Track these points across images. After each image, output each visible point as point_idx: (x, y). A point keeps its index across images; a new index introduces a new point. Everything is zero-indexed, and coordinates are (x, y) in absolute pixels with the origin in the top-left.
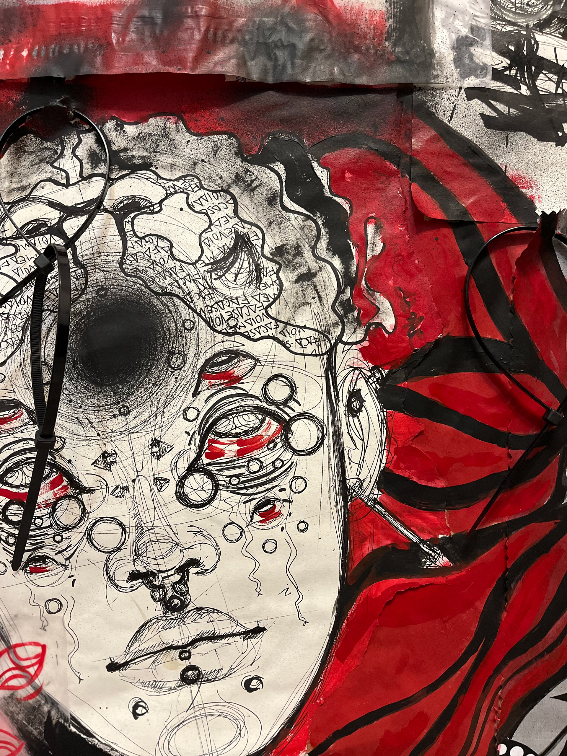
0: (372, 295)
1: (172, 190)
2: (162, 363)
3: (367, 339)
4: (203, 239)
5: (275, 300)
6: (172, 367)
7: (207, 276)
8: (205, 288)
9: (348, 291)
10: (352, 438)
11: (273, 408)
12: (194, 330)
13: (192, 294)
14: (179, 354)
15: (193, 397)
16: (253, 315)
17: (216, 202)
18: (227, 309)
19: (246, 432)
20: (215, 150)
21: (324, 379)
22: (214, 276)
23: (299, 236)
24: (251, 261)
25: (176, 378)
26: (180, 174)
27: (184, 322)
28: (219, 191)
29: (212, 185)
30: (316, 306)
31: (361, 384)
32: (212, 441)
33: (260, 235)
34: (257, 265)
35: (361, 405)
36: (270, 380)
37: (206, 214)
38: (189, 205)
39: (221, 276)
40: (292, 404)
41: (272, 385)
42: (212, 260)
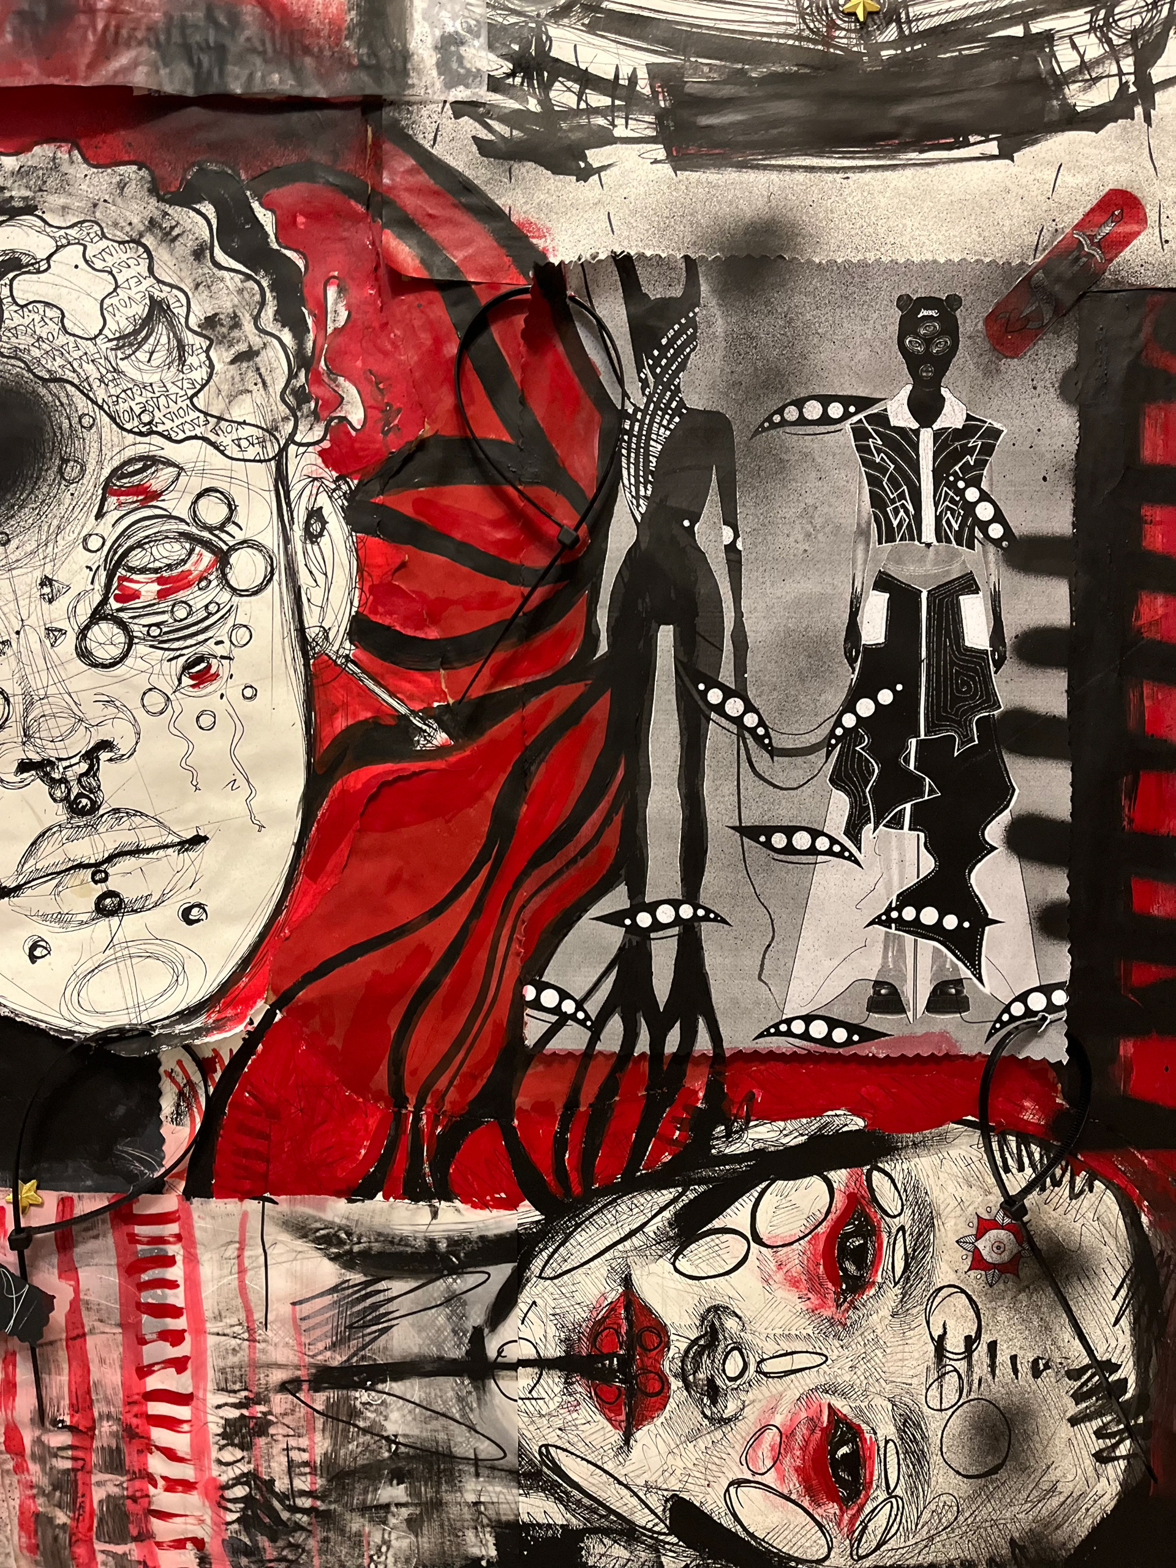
0: (335, 380)
1: (64, 241)
2: (51, 475)
3: (328, 437)
4: (105, 306)
5: (203, 386)
6: (65, 480)
7: (111, 355)
8: (108, 371)
9: (302, 374)
10: (311, 572)
11: (206, 534)
12: (94, 429)
13: (91, 379)
14: (75, 461)
15: (96, 519)
16: (174, 408)
17: (124, 257)
18: (138, 399)
19: (169, 567)
20: (122, 186)
21: (273, 494)
22: (120, 355)
23: (236, 302)
24: (171, 335)
25: (72, 494)
26: (76, 220)
27: (80, 418)
28: (128, 242)
29: (119, 233)
30: (259, 394)
31: (323, 500)
32: (123, 579)
33: (184, 301)
34: (180, 341)
35: (323, 529)
36: (200, 496)
37: (111, 273)
38: (86, 261)
39: (130, 355)
40: (231, 528)
41: (202, 502)
42: (117, 335)
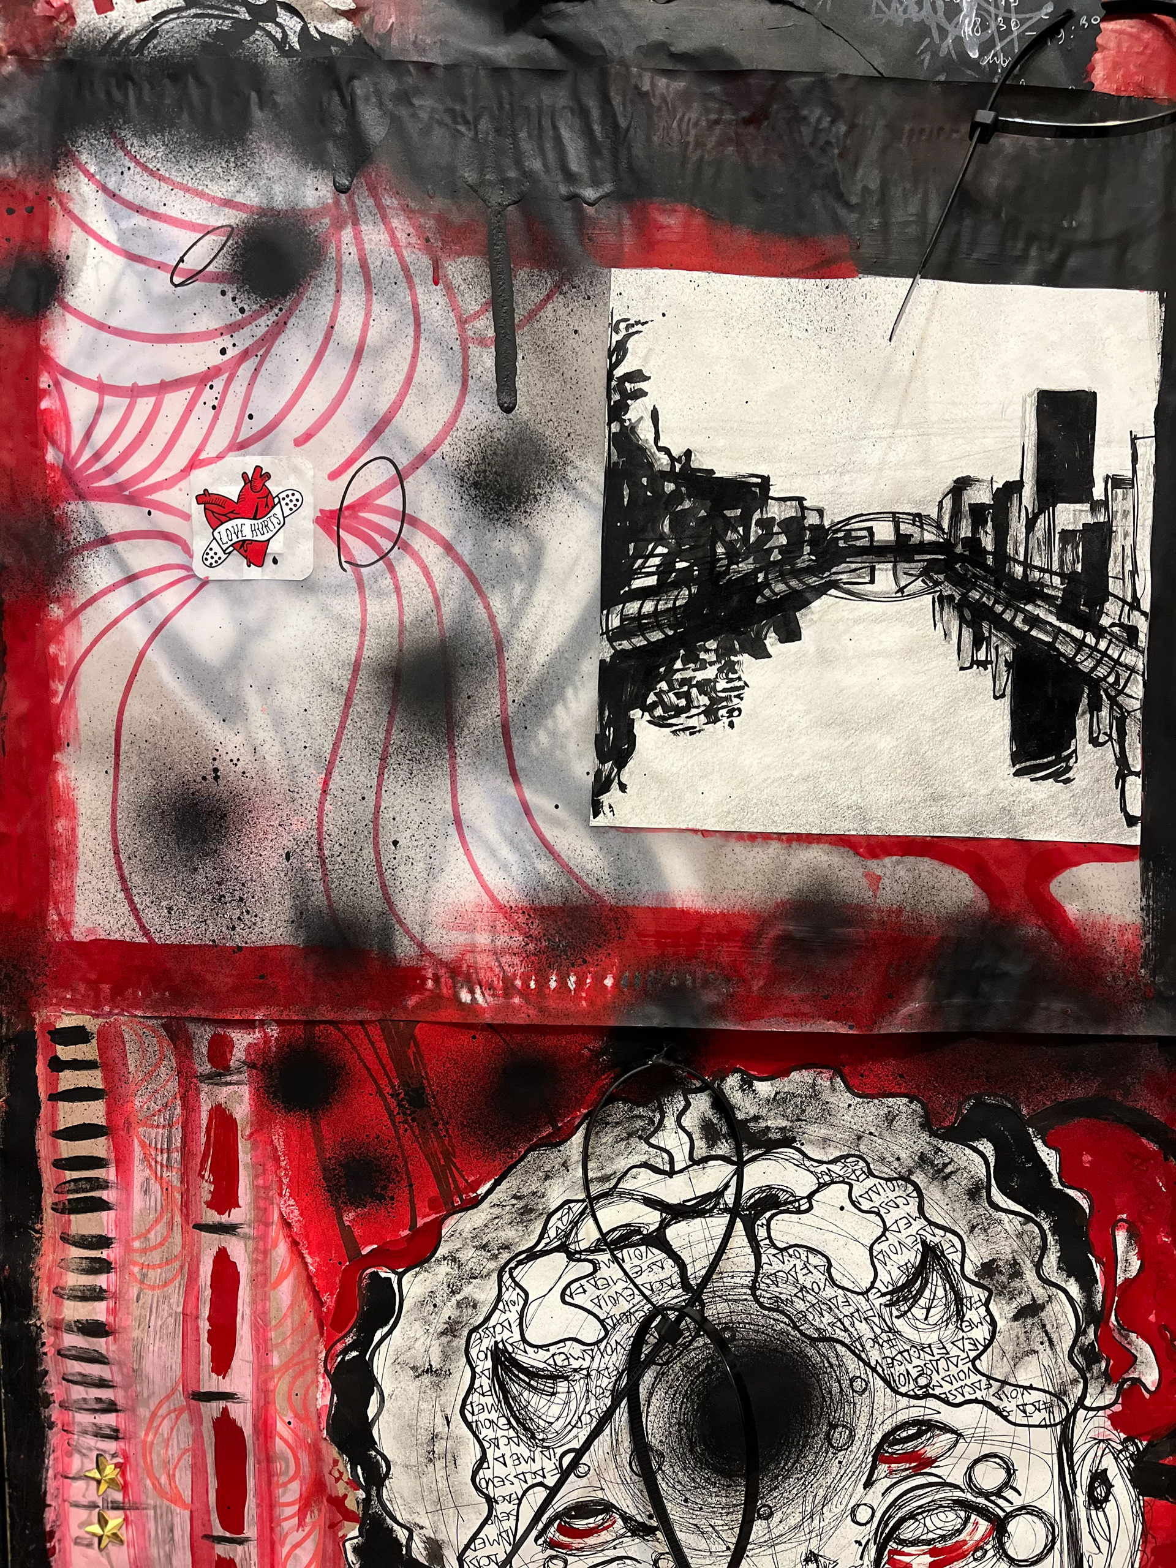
0: (1126, 1337)
1: (827, 1178)
2: (818, 1442)
3: (1120, 1401)
4: (875, 1254)
5: (986, 1348)
6: (833, 1447)
7: (885, 1312)
8: (883, 1331)
9: (1091, 1331)
10: (1095, 1540)
11: (981, 1501)
12: (867, 1393)
13: (864, 1339)
14: (844, 1426)
15: (865, 1488)
16: (954, 1370)
17: (892, 1196)
18: (916, 1362)
19: (943, 1538)
20: (890, 1119)
21: (1055, 1457)
22: (895, 1313)
23: (1015, 1247)
24: (948, 1286)
25: (840, 1462)
26: (838, 1154)
27: (852, 1380)
28: (896, 1179)
29: (886, 1170)
30: (1045, 1355)
31: (1108, 1462)
32: (894, 1552)
33: (959, 1246)
34: (957, 1293)
35: (1108, 1493)
36: (976, 1462)
37: (878, 1214)
38: (852, 1202)
39: (906, 1312)
40: (1009, 1493)
41: (978, 1468)
42: (891, 1288)
